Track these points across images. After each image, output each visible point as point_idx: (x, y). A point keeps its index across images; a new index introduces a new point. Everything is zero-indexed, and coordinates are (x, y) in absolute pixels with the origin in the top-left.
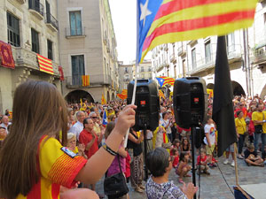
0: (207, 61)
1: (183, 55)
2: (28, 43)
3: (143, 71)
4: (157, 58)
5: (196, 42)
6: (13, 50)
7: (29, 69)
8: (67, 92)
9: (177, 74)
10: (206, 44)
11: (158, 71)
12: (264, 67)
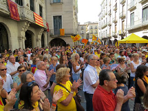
1: (123, 18)
2: (27, 5)
3: (92, 28)
4: (103, 21)
5: (135, 8)
6: (18, 8)
7: (29, 22)
8: (51, 39)
9: (117, 30)
10: (143, 9)
11: (103, 28)
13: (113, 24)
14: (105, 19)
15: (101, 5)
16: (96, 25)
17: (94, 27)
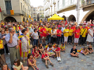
0: (63, 6)
1: (55, 4)
3: (41, 10)
11: (46, 10)
12: (84, 9)
13: (51, 8)
14: (47, 4)
17: (42, 9)
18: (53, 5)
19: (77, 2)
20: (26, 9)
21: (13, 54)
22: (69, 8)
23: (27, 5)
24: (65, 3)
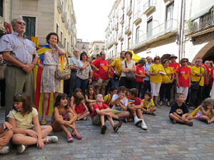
0: (148, 37)
1: (129, 33)
3: (97, 49)
5: (140, 21)
10: (148, 22)
11: (109, 48)
12: (196, 40)
13: (119, 42)
14: (111, 35)
15: (109, 17)
16: (103, 44)
17: (100, 48)
18: (126, 37)
19: (179, 28)
20: (67, 41)
21: (16, 85)
22: (162, 40)
23: (69, 33)
24: (152, 30)
